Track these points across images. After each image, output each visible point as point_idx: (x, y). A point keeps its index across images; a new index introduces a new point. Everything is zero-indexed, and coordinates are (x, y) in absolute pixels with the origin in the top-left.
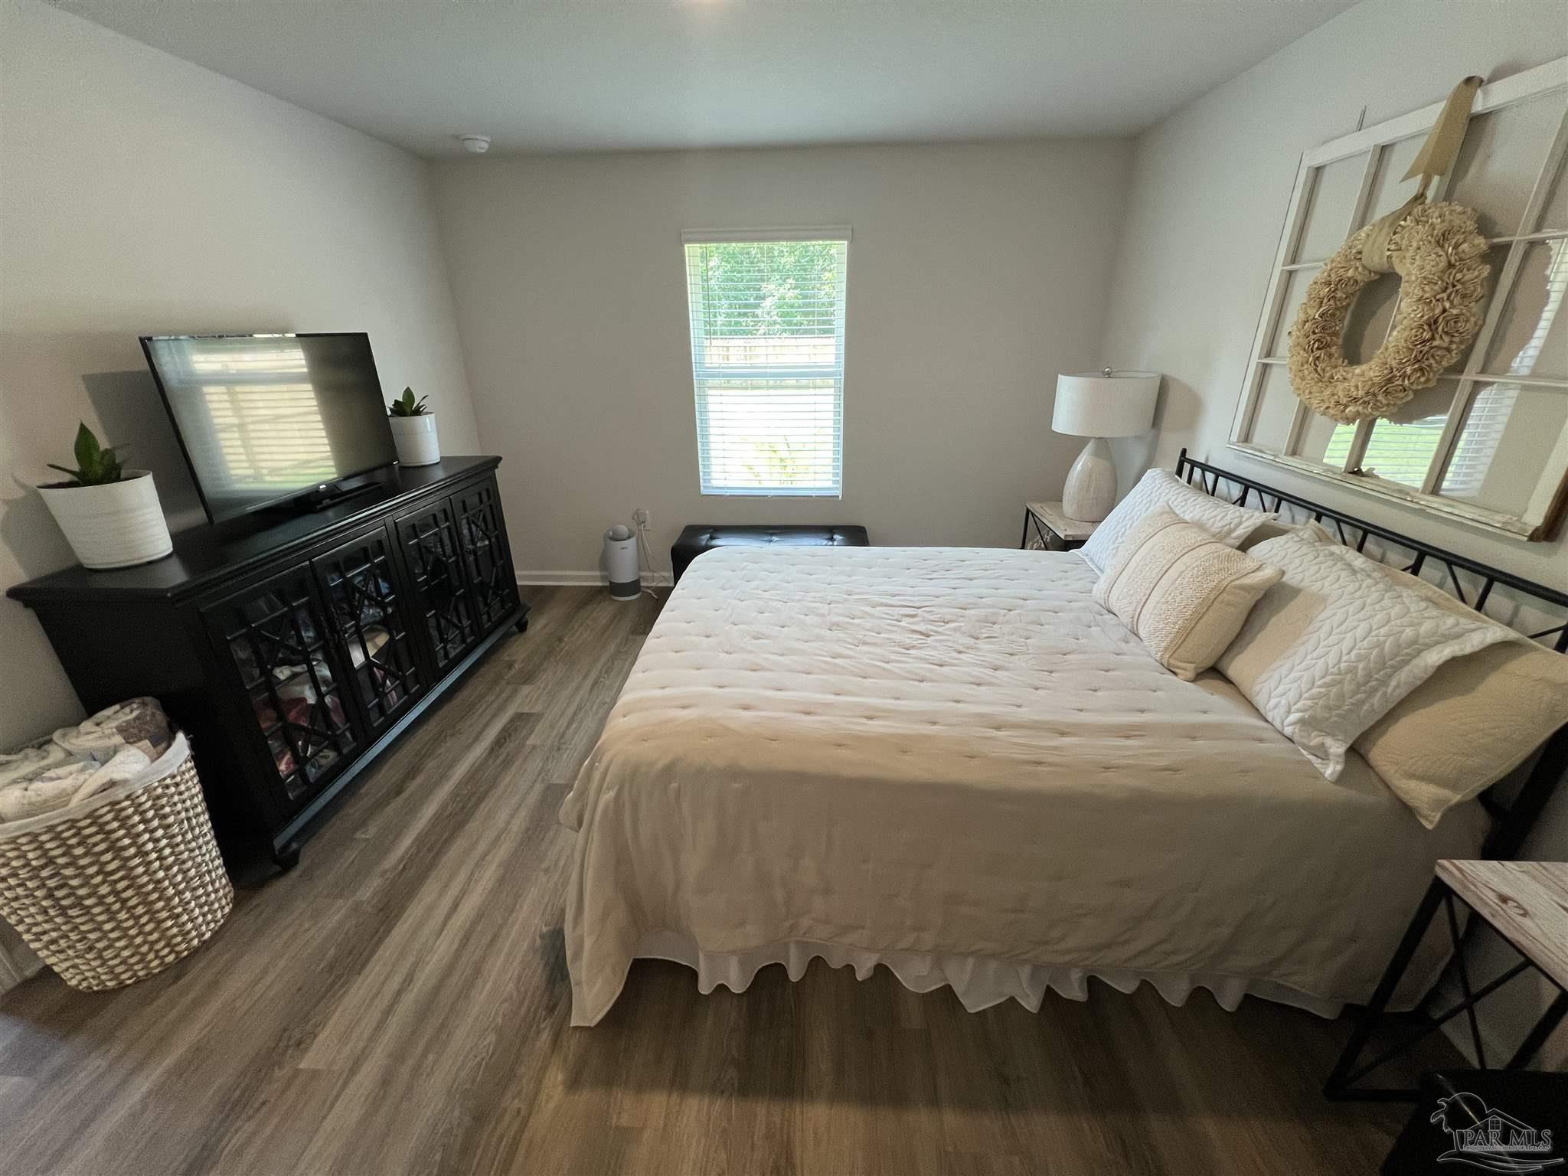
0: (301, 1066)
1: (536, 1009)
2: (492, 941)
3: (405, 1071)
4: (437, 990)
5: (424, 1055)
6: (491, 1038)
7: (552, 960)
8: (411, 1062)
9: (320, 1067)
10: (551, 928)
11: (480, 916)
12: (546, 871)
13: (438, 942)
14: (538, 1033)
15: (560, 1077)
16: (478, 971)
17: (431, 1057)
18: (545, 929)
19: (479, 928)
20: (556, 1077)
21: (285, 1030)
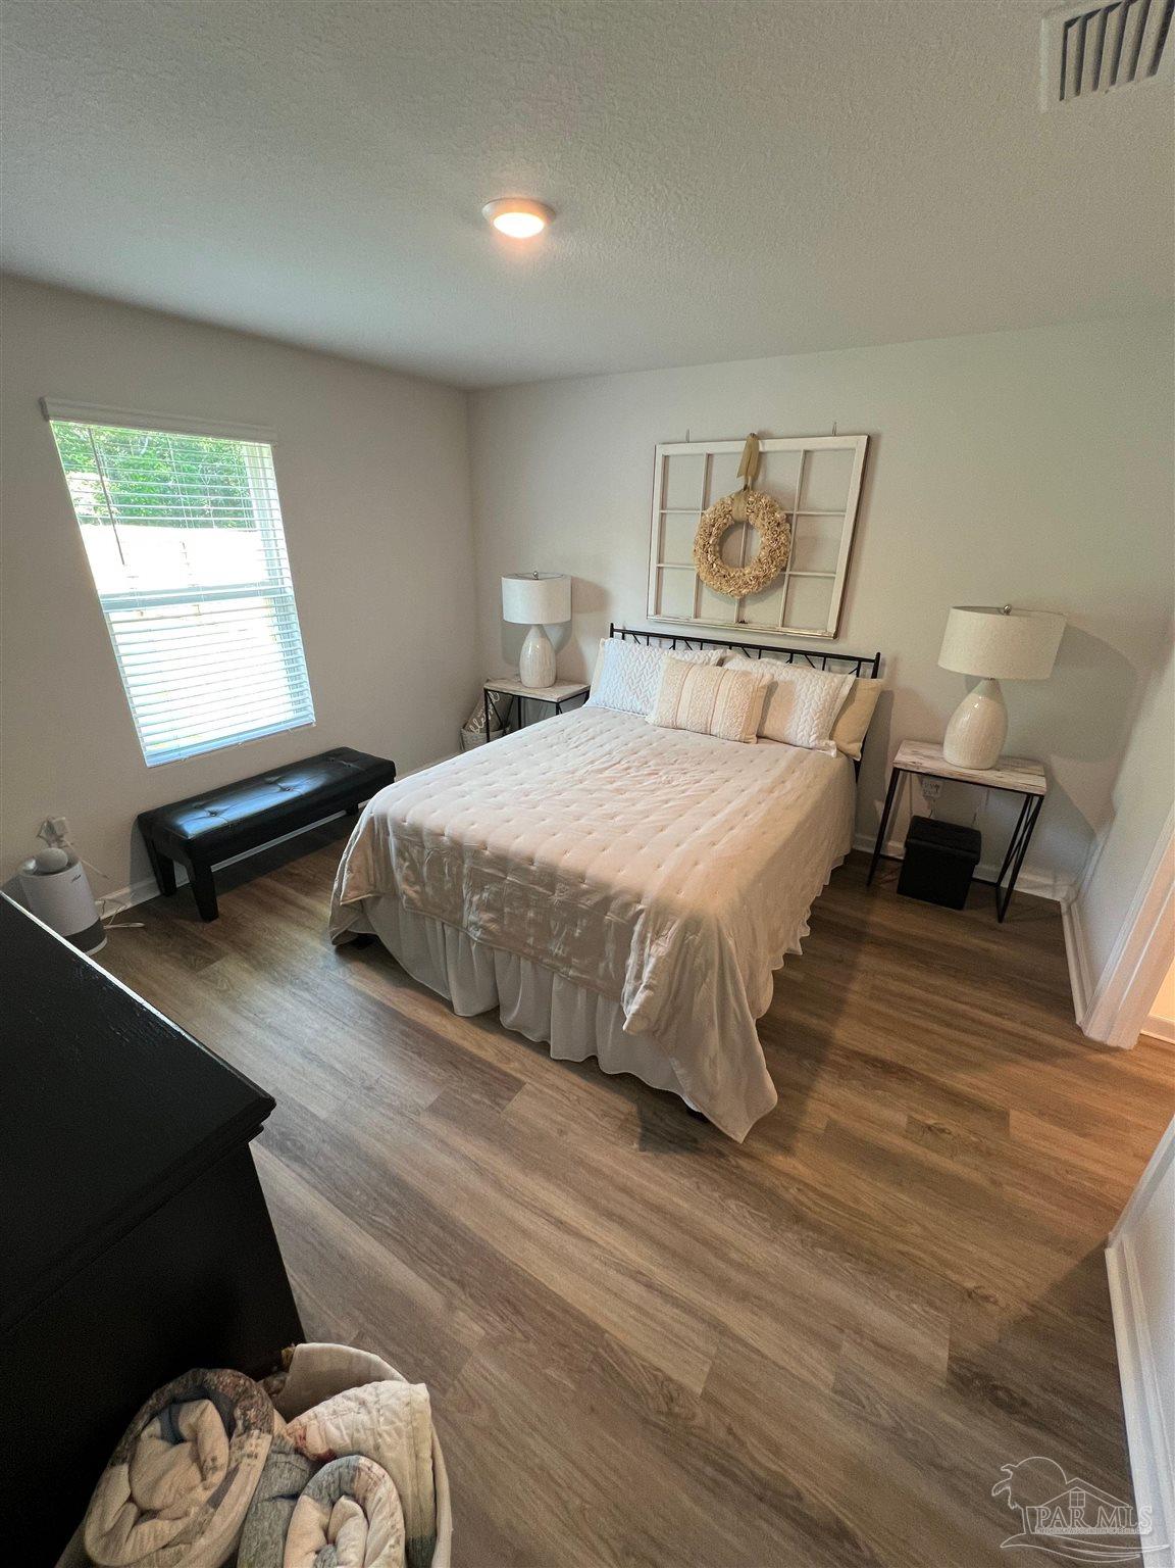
0: (699, 1390)
1: (716, 1165)
2: (627, 1193)
3: (739, 1278)
4: (661, 1246)
5: (730, 1262)
6: (732, 1204)
7: (672, 1146)
8: (732, 1273)
9: (706, 1369)
10: (636, 1140)
11: (589, 1201)
12: (561, 1132)
13: (600, 1242)
14: (738, 1167)
15: (780, 1158)
16: (658, 1209)
17: (734, 1255)
18: (636, 1146)
19: (604, 1202)
20: (780, 1161)
21: (645, 1421)
